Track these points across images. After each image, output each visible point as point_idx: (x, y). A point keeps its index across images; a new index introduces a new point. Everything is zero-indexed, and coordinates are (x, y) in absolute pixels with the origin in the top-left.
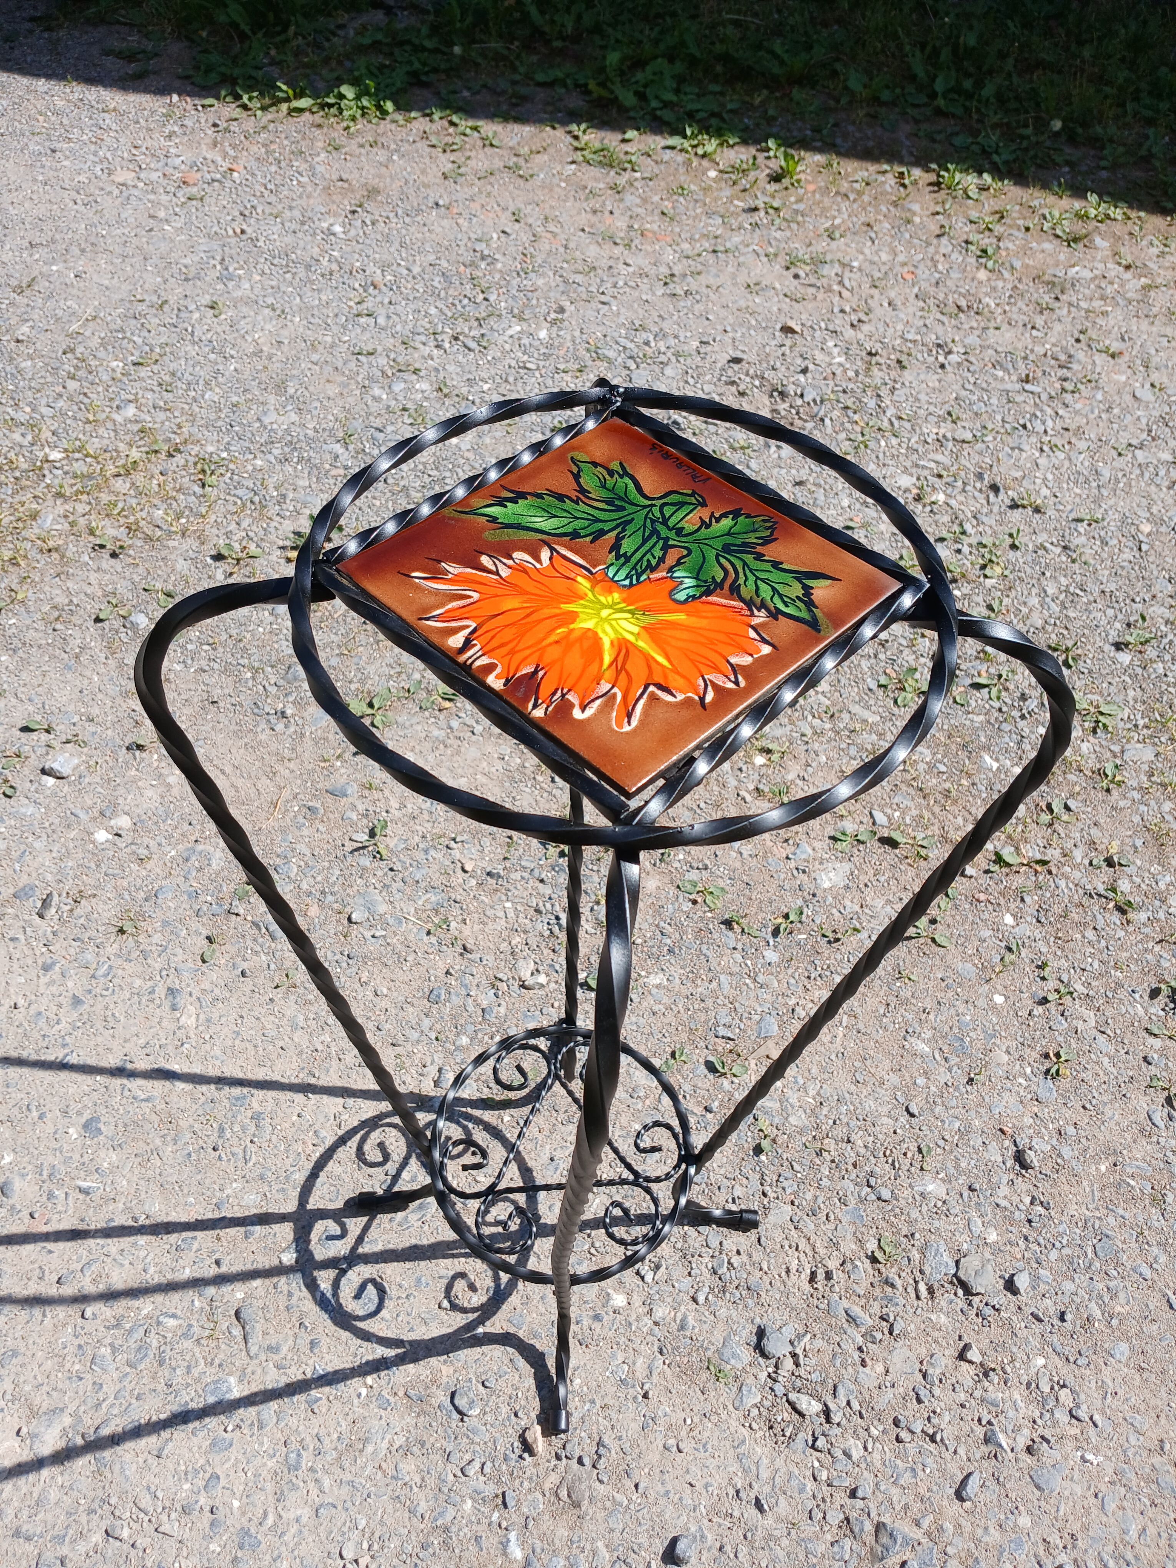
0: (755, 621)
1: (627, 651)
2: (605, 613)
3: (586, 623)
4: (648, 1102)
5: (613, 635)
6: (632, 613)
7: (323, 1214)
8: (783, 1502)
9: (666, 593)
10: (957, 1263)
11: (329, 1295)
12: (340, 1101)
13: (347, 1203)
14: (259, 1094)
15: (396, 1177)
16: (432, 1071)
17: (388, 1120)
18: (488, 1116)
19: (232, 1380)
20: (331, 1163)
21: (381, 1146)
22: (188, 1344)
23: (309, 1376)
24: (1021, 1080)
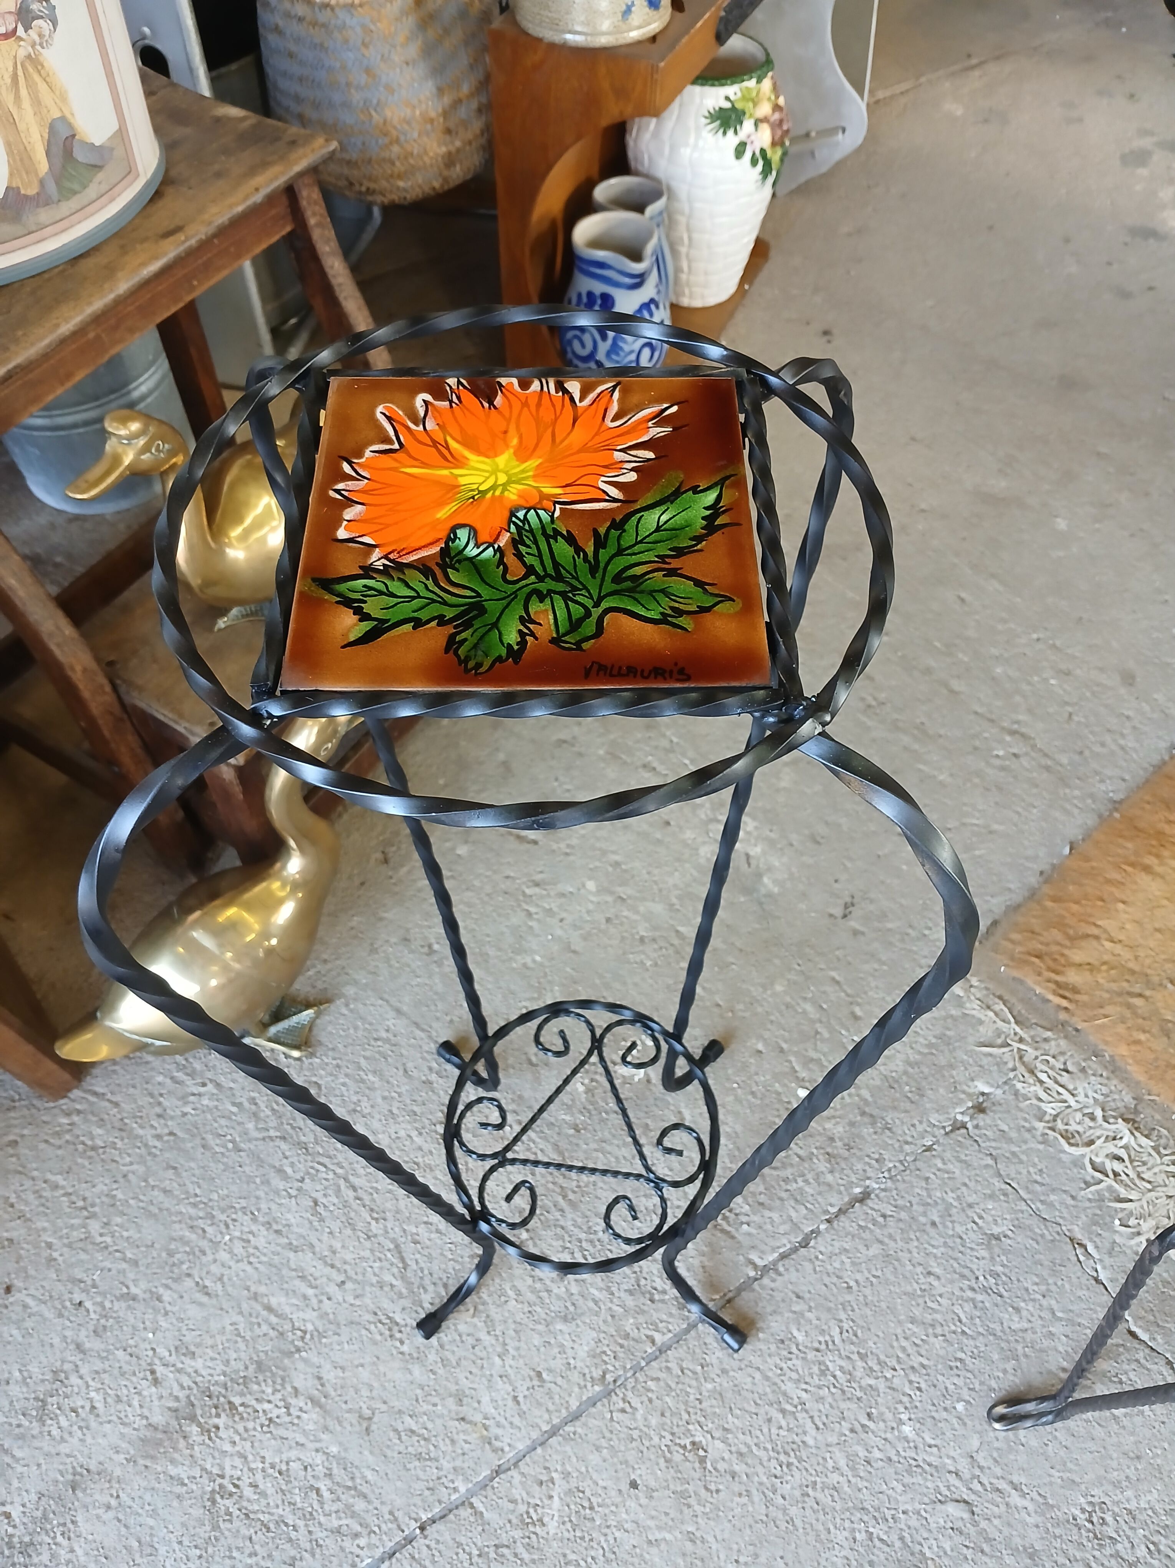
0: (376, 554)
1: (446, 459)
2: (502, 479)
3: (504, 460)
5: (472, 464)
6: (483, 493)
9: (478, 526)
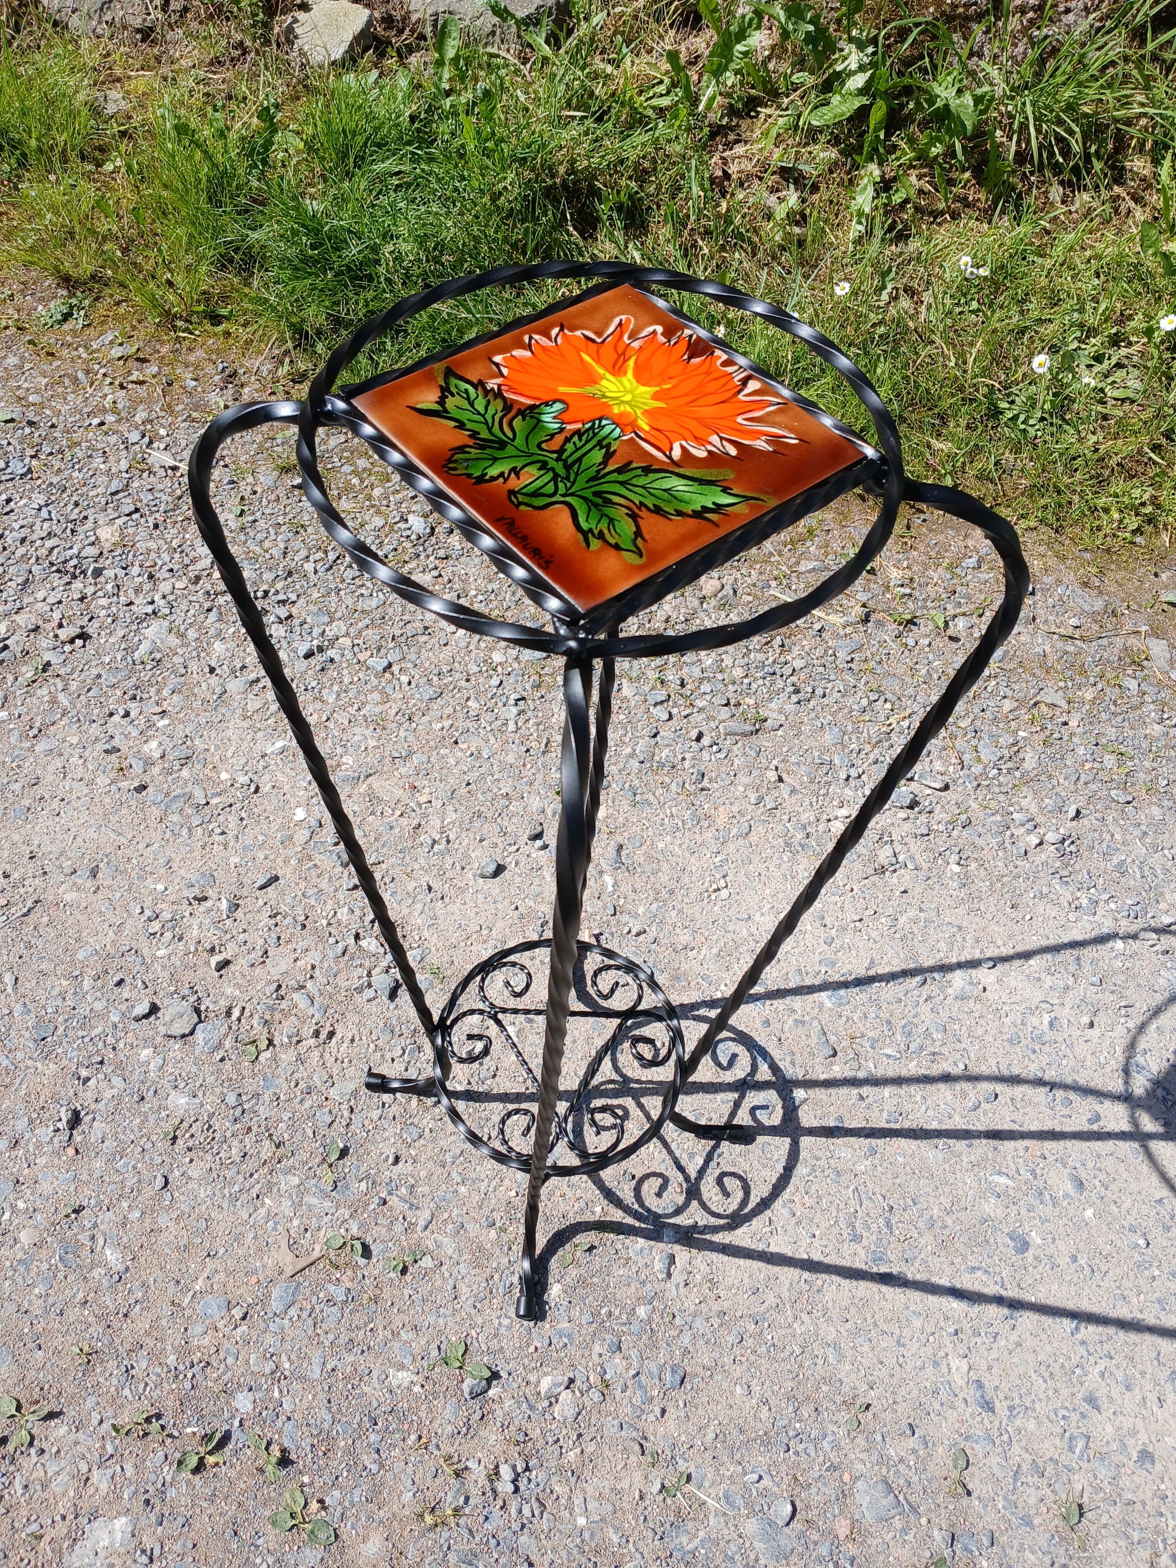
0: (499, 380)
1: (614, 366)
2: (628, 398)
3: (644, 390)
4: (446, 1215)
5: (624, 379)
6: (604, 396)
7: (773, 1131)
8: (411, 889)
9: (571, 409)
10: (192, 1033)
11: (759, 1059)
12: (773, 1249)
13: (754, 1140)
14: (859, 1265)
15: (709, 1158)
16: (678, 1276)
17: (722, 1222)
18: (617, 1215)
19: (828, 1004)
20: (774, 1181)
21: (726, 1194)
22: (871, 1034)
23: (768, 1002)
24: (21, 1205)
